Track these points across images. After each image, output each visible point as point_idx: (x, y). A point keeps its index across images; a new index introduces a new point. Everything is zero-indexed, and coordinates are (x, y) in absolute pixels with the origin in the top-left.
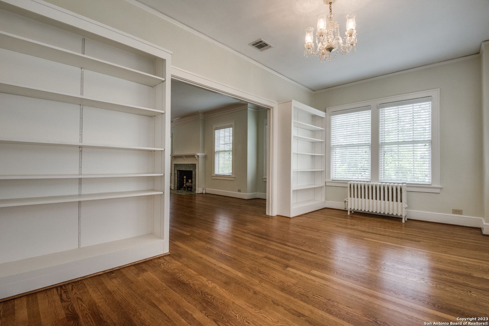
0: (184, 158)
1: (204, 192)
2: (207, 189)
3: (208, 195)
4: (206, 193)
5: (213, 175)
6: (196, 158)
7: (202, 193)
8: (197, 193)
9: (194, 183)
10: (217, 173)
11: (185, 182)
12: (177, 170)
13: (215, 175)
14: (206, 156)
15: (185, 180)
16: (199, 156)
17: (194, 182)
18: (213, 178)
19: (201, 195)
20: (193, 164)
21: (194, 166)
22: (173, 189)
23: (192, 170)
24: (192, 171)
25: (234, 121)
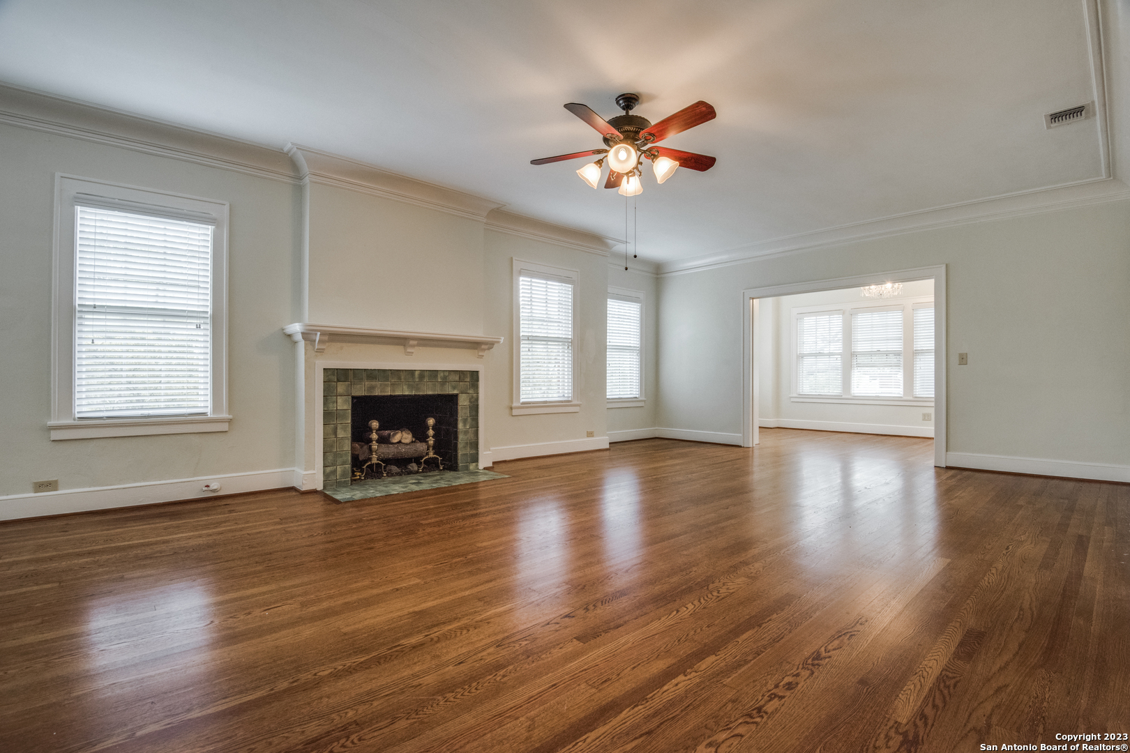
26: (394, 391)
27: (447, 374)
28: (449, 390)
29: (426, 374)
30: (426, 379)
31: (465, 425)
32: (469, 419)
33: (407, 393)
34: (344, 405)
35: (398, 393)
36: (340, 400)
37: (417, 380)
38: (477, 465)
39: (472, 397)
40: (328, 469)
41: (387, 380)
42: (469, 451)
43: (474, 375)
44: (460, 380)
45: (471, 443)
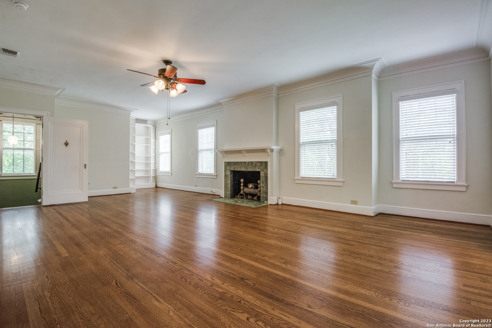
0: (243, 153)
1: (280, 203)
2: (283, 197)
3: (285, 207)
4: (282, 204)
5: (296, 178)
6: (268, 152)
7: (278, 204)
8: (270, 205)
9: (265, 189)
10: (303, 174)
11: (242, 188)
12: (231, 171)
13: (299, 178)
14: (281, 150)
15: (242, 184)
16: (274, 150)
17: (263, 187)
18: (296, 182)
19: (276, 207)
20: (261, 162)
21: (265, 164)
22: (224, 197)
23: (259, 170)
24: (259, 172)
25: (341, 95)
26: (240, 169)
27: (256, 163)
28: (257, 170)
29: (250, 163)
30: (249, 165)
31: (263, 184)
32: (264, 182)
33: (244, 170)
34: (229, 173)
35: (241, 170)
36: (228, 171)
37: (247, 165)
38: (267, 202)
39: (266, 173)
40: (226, 192)
41: (238, 166)
42: (264, 195)
43: (266, 163)
44: (261, 165)
45: (265, 192)
